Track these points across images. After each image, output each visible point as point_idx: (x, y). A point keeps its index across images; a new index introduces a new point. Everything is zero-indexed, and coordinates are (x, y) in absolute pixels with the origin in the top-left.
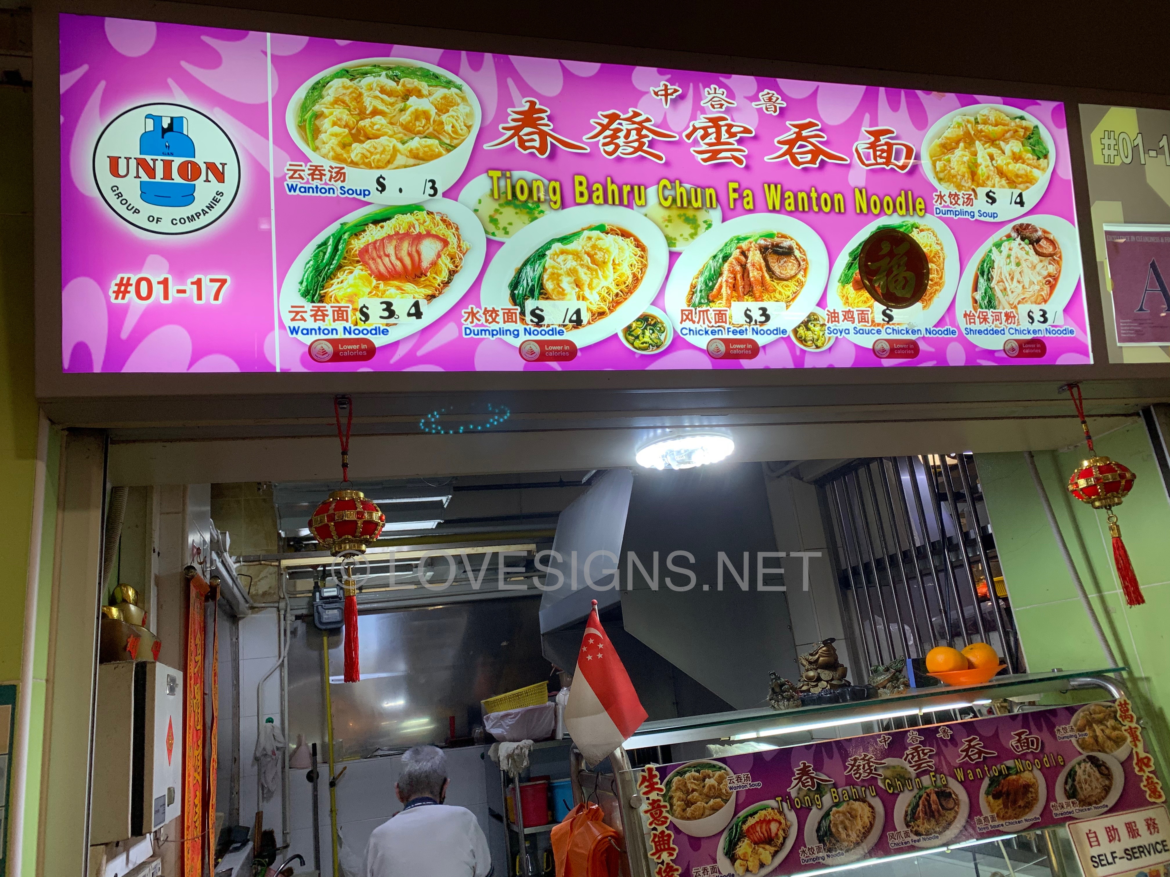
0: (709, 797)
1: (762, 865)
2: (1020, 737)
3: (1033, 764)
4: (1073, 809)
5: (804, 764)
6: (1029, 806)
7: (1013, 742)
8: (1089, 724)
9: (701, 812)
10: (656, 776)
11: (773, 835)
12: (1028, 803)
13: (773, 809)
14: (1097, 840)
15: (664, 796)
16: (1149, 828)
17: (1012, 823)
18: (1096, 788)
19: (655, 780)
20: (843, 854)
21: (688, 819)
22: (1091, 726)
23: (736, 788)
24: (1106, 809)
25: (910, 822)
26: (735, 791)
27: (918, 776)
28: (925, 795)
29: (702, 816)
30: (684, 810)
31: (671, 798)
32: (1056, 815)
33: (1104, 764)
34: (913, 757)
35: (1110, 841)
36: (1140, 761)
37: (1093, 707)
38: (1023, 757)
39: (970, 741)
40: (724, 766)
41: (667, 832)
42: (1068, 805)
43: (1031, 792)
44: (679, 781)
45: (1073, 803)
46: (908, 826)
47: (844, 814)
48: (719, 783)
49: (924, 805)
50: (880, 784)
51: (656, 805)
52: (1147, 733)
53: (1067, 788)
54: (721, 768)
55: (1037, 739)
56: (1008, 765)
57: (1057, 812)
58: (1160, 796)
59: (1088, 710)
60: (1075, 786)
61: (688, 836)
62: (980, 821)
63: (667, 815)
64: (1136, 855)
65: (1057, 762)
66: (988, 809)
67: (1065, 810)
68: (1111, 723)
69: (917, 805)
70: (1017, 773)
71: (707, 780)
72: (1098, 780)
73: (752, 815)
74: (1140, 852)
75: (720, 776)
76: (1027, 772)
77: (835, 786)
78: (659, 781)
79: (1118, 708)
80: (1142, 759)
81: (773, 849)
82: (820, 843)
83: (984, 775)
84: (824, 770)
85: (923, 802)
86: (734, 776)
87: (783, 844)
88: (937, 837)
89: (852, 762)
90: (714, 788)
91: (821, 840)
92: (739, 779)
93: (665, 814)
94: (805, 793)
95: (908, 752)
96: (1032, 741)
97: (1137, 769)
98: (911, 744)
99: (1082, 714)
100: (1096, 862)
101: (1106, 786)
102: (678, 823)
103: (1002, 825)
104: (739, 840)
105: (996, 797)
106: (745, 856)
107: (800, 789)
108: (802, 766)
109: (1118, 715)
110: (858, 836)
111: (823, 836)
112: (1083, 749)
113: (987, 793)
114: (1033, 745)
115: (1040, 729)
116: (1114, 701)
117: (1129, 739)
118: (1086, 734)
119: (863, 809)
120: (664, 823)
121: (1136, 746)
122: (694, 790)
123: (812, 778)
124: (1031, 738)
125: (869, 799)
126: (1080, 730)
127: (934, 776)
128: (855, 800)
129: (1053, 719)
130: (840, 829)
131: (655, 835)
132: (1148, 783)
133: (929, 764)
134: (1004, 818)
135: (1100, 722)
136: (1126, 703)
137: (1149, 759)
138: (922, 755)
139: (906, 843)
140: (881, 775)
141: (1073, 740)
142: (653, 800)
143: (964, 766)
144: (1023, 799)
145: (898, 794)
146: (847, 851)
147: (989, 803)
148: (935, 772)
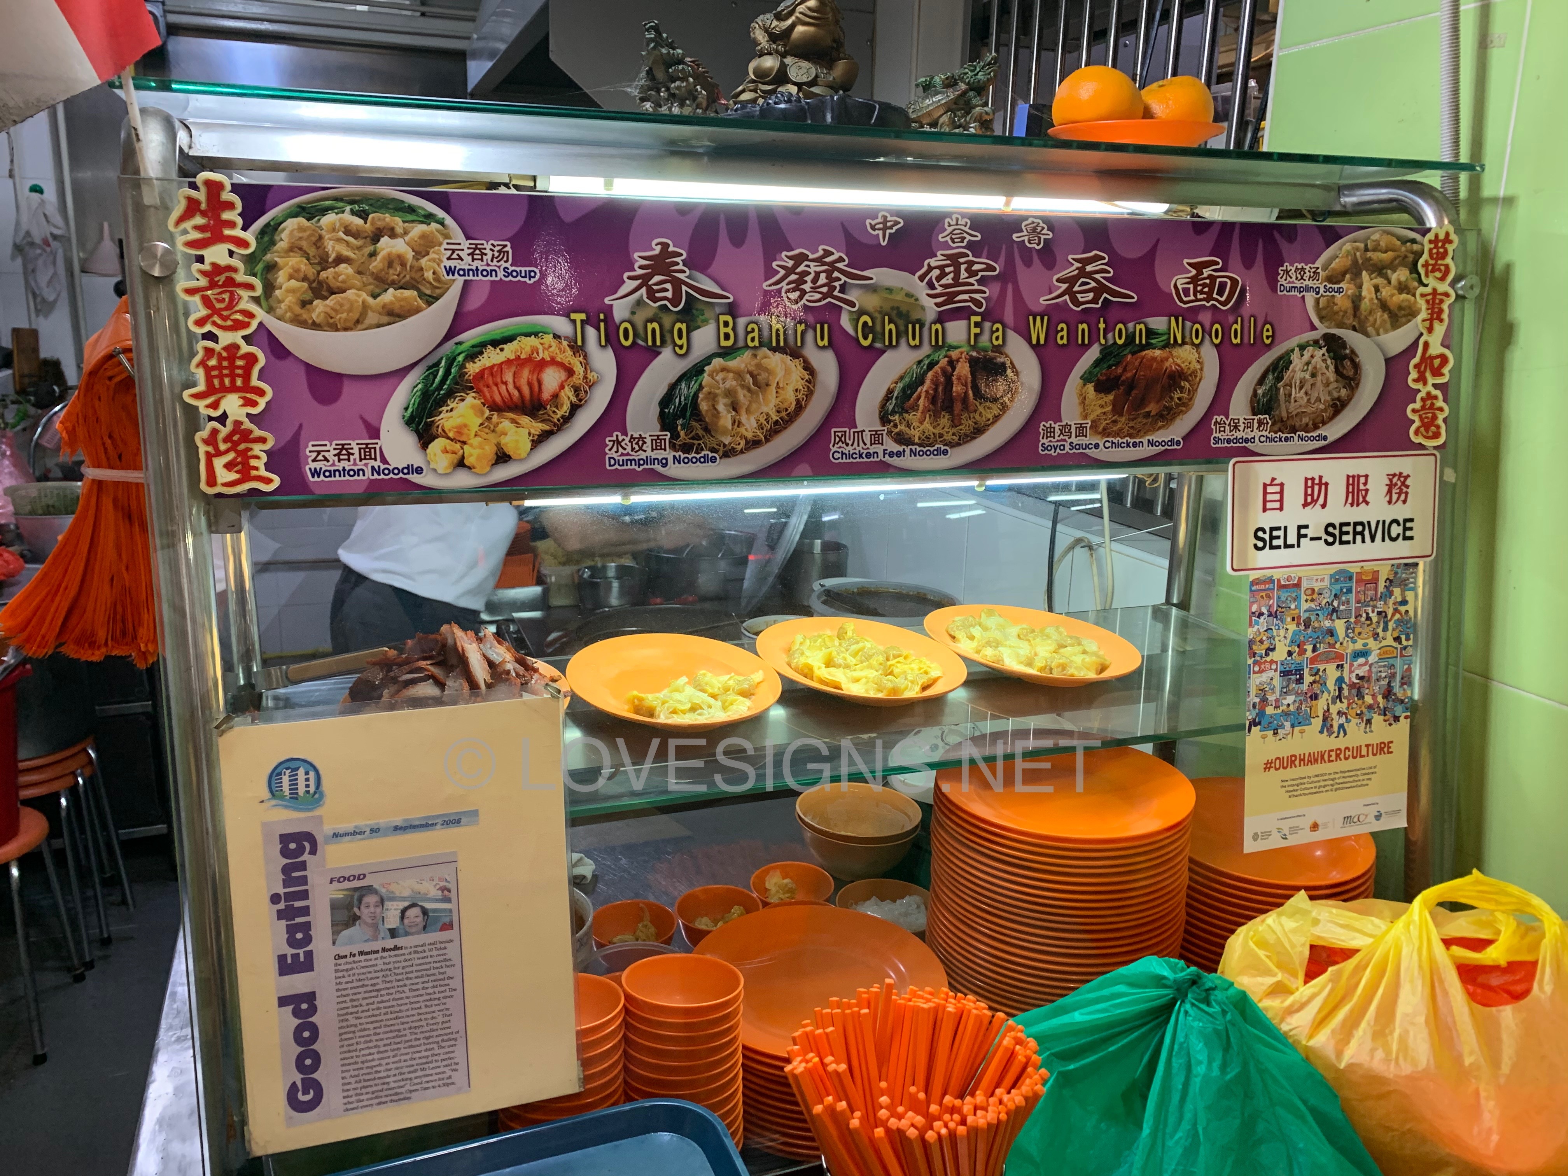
0: (382, 283)
1: (502, 458)
2: (1200, 273)
3: (1207, 332)
4: (1257, 433)
5: (665, 246)
6: (1167, 416)
7: (1181, 281)
8: (1355, 270)
9: (355, 316)
10: (230, 206)
11: (546, 395)
12: (1169, 409)
13: (556, 336)
14: (1281, 501)
15: (251, 260)
16: (1389, 492)
17: (1119, 445)
18: (1318, 400)
19: (226, 216)
20: (713, 460)
21: (315, 326)
22: (1357, 275)
23: (466, 272)
24: (1323, 443)
25: (893, 412)
26: (460, 281)
27: (941, 319)
28: (944, 362)
29: (357, 324)
30: (304, 304)
31: (272, 267)
32: (1217, 440)
33: (1353, 357)
34: (943, 275)
35: (1305, 505)
36: (1427, 360)
37: (1376, 237)
38: (1191, 315)
39: (1086, 262)
40: (440, 213)
41: (245, 348)
42: (1249, 426)
43: (1182, 389)
44: (301, 229)
45: (1260, 423)
46: (884, 419)
47: (739, 375)
48: (419, 254)
49: (935, 383)
50: (845, 322)
51: (221, 279)
52: (1462, 310)
53: (1260, 392)
54: (429, 218)
55: (1234, 282)
56: (1152, 326)
57: (1220, 435)
58: (1436, 435)
59: (1365, 241)
60: (1278, 390)
61: (308, 366)
62: (1050, 432)
63: (253, 308)
64: (1345, 538)
65: (1258, 336)
66: (1078, 410)
67: (1239, 435)
68: (1401, 274)
69: (920, 381)
70: (1166, 345)
71: (385, 240)
72: (1328, 384)
73: (496, 343)
74: (1355, 533)
75: (423, 236)
76: (1188, 347)
77: (733, 310)
78: (240, 221)
79: (1427, 247)
80: (1432, 358)
81: (538, 427)
82: (663, 429)
83: (1094, 337)
84: (714, 269)
85: (936, 376)
86: (466, 244)
87: (567, 419)
88: (945, 453)
89: (790, 263)
90: (403, 264)
91: (666, 421)
92: (476, 252)
93: (246, 304)
94: (649, 313)
95: (933, 262)
96: (1223, 286)
97: (1414, 374)
98: (945, 246)
99: (1348, 247)
100: (1262, 540)
101: (1339, 399)
102: (286, 333)
103: (1097, 446)
104: (451, 394)
105: (1101, 388)
106: (459, 433)
107: (639, 303)
108: (658, 249)
109: (1421, 261)
110: (761, 427)
111: (676, 417)
112: (1321, 319)
113: (1086, 378)
114: (1220, 293)
115: (1248, 264)
116: (1425, 231)
117: (1424, 314)
118: (1339, 291)
119: (787, 372)
120: (238, 326)
121: (1430, 330)
122: (340, 260)
123: (677, 284)
124: (1222, 277)
125: (810, 352)
126: (1330, 279)
127: (977, 325)
128: (774, 350)
129: (1284, 246)
130: (721, 407)
131: (209, 352)
132: (1423, 407)
133: (977, 296)
134: (1105, 433)
135: (1380, 270)
136: (1447, 240)
137: (1444, 359)
138: (964, 274)
139: (868, 455)
140: (852, 304)
141: (1310, 298)
142: (214, 265)
143: (1054, 315)
144: (1158, 402)
145: (882, 352)
146: (726, 455)
147: (1083, 400)
148: (985, 316)
